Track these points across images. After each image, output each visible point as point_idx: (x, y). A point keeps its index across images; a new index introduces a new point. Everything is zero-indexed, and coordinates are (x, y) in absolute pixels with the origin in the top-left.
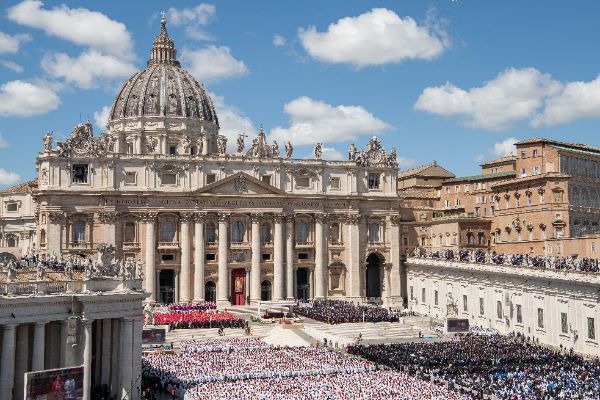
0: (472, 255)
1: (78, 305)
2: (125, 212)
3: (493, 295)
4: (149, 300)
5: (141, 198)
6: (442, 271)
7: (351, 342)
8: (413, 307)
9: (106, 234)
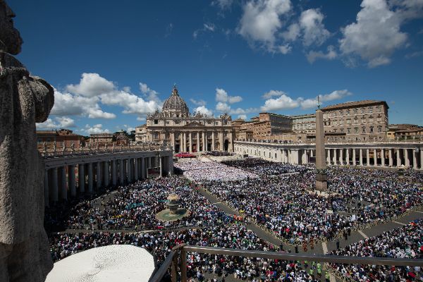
0: (249, 140)
1: (158, 153)
2: (167, 131)
3: (254, 149)
5: (171, 127)
6: (242, 144)
7: (221, 160)
8: (236, 152)
9: (163, 136)
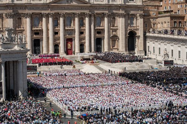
0: (176, 32)
2: (17, 13)
4: (29, 53)
8: (149, 55)
9: (8, 23)
